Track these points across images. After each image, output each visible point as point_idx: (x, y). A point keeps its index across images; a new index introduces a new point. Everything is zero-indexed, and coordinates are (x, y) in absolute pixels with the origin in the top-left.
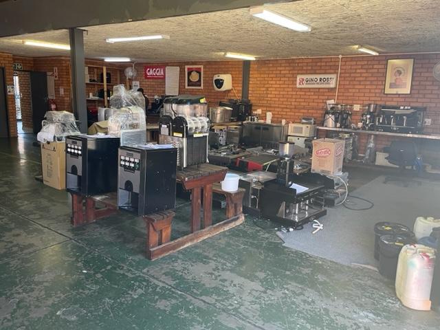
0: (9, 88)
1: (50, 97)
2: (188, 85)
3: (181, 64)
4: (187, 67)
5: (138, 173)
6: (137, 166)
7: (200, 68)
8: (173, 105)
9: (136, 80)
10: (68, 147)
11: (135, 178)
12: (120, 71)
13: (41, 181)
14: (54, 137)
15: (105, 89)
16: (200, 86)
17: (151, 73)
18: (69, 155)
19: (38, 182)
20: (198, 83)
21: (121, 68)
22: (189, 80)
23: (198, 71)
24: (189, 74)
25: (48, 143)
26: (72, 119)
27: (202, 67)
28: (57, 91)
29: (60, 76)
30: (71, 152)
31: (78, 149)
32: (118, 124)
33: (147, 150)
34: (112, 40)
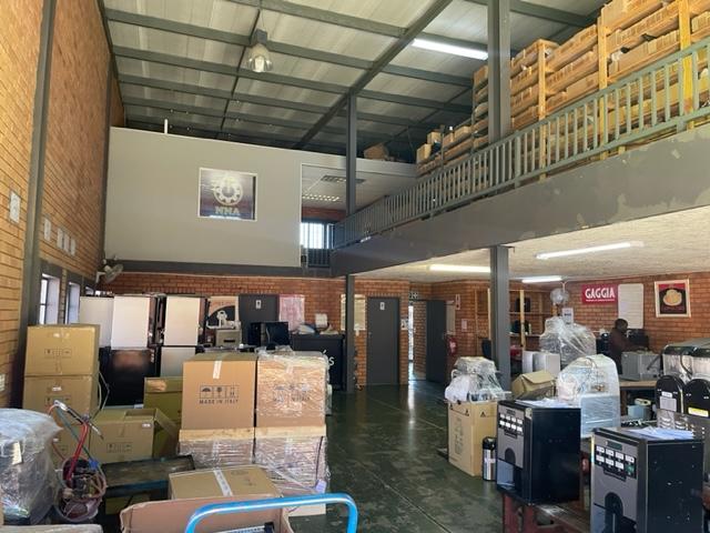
0: (403, 322)
1: (449, 333)
2: (661, 312)
3: (647, 280)
4: (656, 284)
5: (632, 483)
6: (631, 469)
7: (683, 285)
8: (684, 357)
9: (567, 305)
10: (500, 419)
11: (628, 491)
12: (543, 294)
13: (446, 457)
14: (468, 395)
15: (522, 321)
16: (685, 312)
17: (592, 295)
18: (501, 431)
19: (442, 459)
20: (681, 308)
21: (546, 290)
22: (662, 304)
23: (680, 290)
24: (663, 293)
25: (459, 402)
26: (492, 369)
27: (687, 282)
28: (458, 325)
29: (463, 305)
30: (505, 427)
31: (517, 424)
32: (573, 384)
33: (649, 442)
34: (544, 256)
